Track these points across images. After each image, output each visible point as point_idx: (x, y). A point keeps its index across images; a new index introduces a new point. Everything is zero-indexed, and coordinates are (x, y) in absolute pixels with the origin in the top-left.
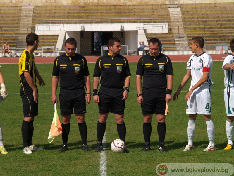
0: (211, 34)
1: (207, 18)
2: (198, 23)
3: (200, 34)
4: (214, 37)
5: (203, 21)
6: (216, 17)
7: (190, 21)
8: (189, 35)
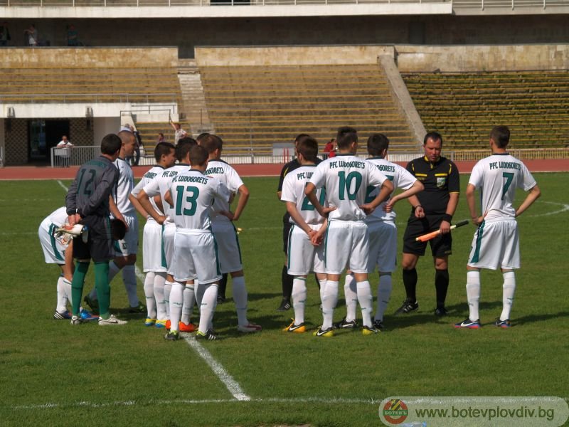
0: (260, 124)
1: (253, 93)
2: (235, 104)
3: (240, 125)
4: (266, 130)
5: (245, 100)
6: (269, 93)
7: (219, 100)
8: (219, 127)
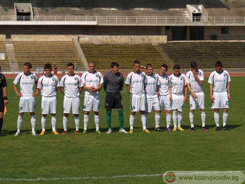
0: (33, 61)
1: (30, 50)
2: (24, 54)
3: (26, 61)
4: (34, 62)
5: (28, 53)
6: (36, 50)
7: (19, 52)
8: (19, 61)
